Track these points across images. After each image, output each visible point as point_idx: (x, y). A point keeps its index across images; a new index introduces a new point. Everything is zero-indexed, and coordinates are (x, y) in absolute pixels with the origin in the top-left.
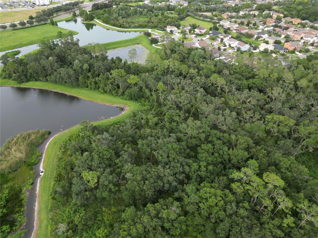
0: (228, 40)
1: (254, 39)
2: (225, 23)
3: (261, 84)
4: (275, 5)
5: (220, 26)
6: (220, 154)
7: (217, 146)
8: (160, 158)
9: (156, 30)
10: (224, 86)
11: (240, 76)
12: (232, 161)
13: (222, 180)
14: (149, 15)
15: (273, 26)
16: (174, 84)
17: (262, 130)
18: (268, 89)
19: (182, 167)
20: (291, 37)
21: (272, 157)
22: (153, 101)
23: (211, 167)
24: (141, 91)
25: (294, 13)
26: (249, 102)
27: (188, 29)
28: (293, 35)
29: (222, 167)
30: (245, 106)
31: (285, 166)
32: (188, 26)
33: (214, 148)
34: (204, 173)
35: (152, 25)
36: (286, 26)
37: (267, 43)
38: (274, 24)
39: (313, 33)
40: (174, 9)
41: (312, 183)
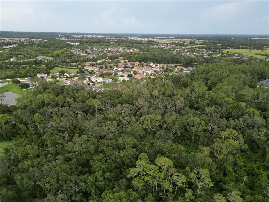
0: (94, 78)
1: (113, 76)
2: (89, 68)
3: (129, 99)
4: (121, 56)
5: (85, 70)
6: (113, 160)
7: (108, 153)
8: (48, 186)
9: (26, 79)
10: (101, 106)
11: (111, 98)
12: (126, 163)
13: (122, 183)
14: (16, 68)
15: (123, 67)
16: (52, 113)
17: (141, 129)
18: (134, 101)
19: (77, 186)
20: (137, 72)
21: (155, 147)
22: (31, 135)
23: (107, 174)
24: (15, 128)
25: (134, 59)
26: (124, 112)
27: (58, 74)
28: (138, 70)
29: (118, 171)
30: (122, 115)
31: (168, 150)
32: (57, 72)
33: (106, 156)
34: (102, 183)
35: (21, 75)
36: (131, 66)
37: (123, 76)
38: (123, 66)
39: (149, 68)
40: (42, 62)
41: (191, 156)
